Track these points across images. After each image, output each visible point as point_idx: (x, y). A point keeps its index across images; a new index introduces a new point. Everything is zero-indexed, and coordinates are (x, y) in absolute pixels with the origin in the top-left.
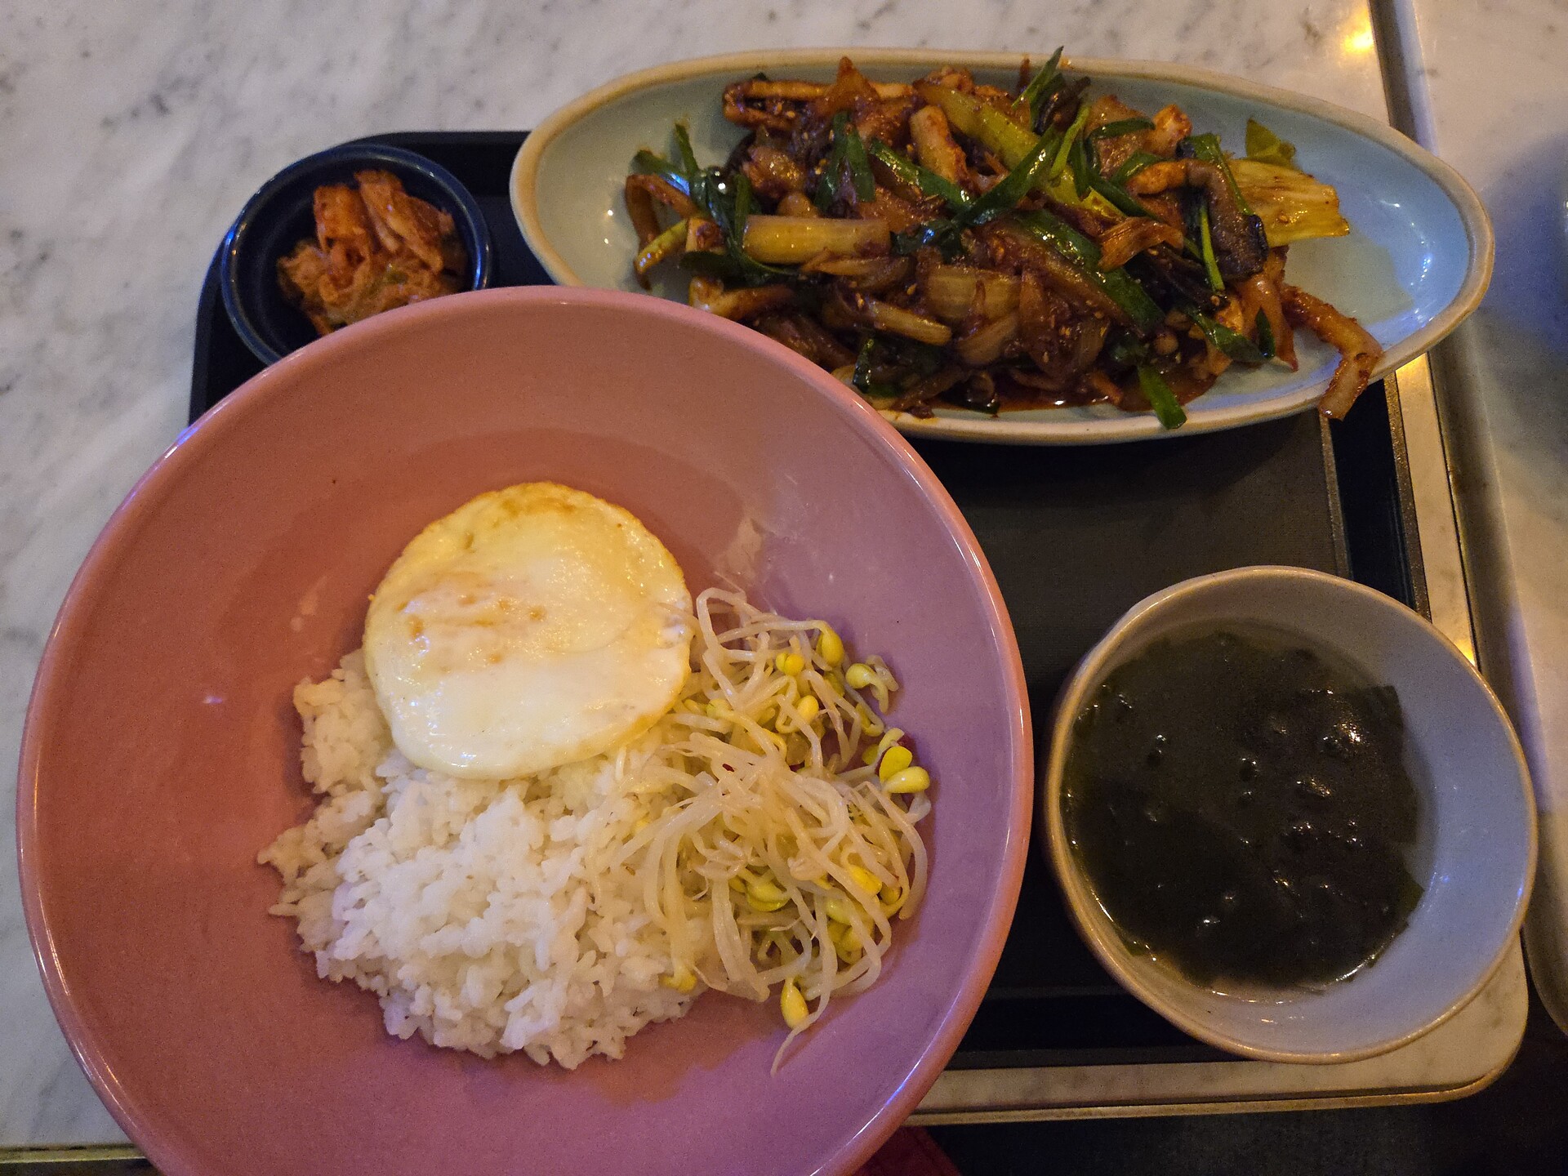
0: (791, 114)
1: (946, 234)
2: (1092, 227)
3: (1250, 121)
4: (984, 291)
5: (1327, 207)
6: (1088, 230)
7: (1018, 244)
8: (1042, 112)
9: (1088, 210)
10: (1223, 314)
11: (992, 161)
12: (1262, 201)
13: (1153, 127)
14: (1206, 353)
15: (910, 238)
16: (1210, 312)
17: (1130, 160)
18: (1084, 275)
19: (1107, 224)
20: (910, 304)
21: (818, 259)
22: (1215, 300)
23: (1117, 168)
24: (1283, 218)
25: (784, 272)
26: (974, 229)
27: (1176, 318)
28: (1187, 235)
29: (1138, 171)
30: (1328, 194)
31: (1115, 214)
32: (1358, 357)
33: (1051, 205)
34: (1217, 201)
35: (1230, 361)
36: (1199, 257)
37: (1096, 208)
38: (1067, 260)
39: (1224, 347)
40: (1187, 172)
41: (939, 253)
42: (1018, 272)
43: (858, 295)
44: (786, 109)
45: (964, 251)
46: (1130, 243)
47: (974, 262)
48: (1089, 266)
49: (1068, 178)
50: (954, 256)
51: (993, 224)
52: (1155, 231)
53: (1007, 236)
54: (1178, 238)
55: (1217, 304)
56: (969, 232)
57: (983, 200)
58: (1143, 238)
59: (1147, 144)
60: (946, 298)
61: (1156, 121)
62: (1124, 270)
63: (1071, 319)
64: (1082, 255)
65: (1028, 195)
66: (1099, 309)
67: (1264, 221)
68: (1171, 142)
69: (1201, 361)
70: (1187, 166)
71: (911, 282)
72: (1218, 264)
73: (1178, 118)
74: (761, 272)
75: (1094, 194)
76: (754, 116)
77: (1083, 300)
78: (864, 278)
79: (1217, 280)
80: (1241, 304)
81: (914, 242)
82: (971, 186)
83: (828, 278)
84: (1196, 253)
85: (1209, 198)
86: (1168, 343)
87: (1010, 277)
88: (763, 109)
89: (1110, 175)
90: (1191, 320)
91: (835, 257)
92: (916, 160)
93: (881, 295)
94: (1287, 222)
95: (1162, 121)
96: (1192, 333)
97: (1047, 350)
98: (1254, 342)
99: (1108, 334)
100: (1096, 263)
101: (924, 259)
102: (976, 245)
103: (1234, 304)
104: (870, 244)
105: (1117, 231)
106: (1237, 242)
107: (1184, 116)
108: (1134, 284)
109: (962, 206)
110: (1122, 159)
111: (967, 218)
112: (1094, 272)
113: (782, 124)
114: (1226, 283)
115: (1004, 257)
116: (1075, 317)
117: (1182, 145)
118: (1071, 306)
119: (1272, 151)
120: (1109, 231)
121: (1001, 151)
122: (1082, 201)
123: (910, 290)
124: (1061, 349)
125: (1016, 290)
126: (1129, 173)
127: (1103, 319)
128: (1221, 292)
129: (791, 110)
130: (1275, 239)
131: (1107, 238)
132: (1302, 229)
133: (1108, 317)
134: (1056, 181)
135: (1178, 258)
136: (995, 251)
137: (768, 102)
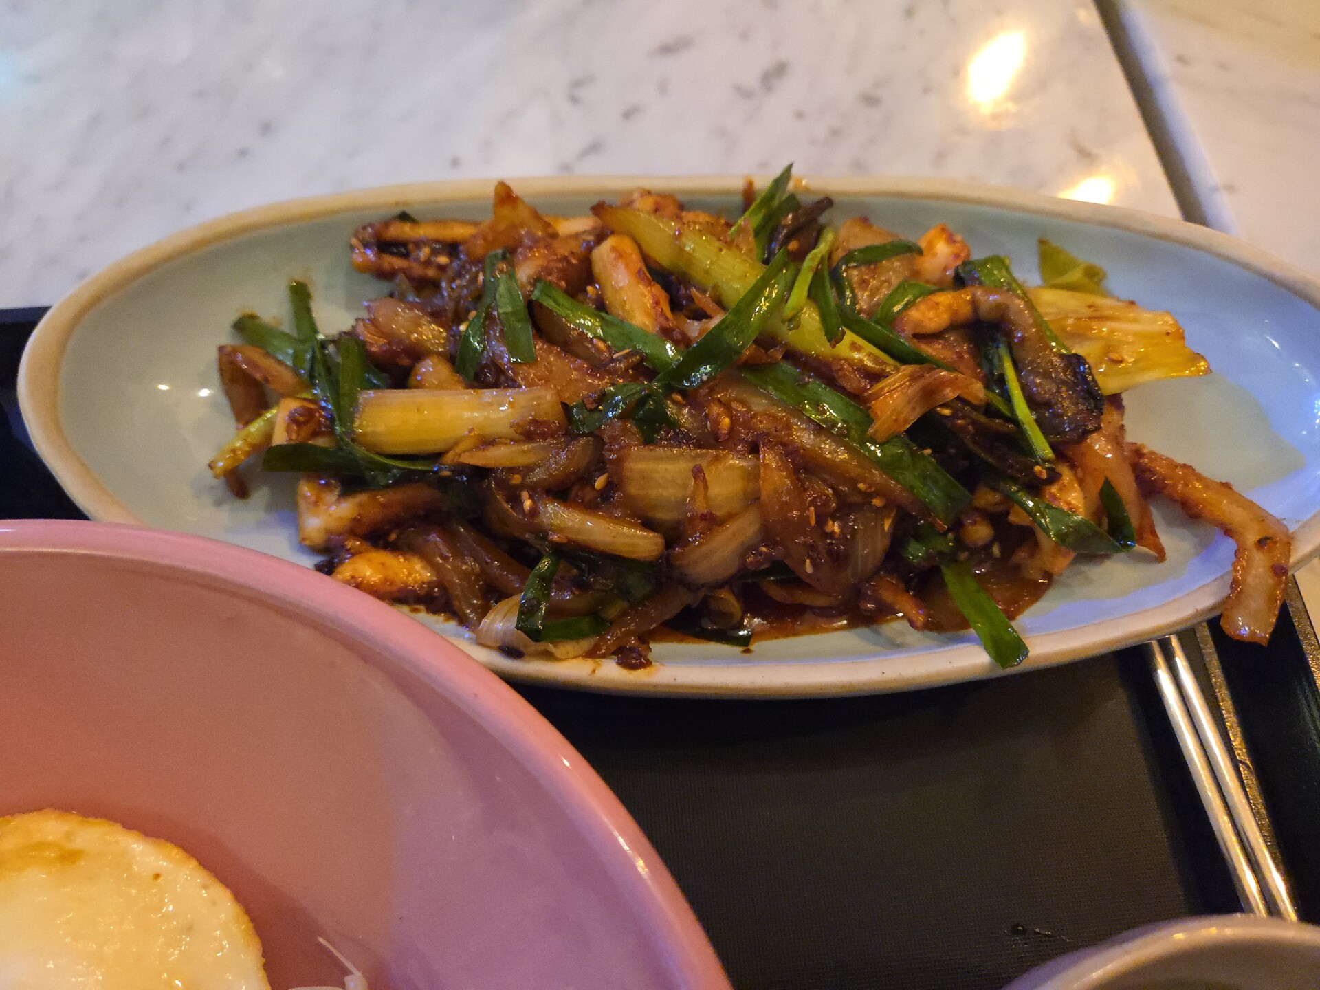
0: (443, 260)
1: (642, 402)
2: (854, 382)
3: (1042, 242)
4: (705, 481)
5: (1168, 340)
6: (848, 386)
7: (749, 410)
8: (771, 239)
9: (846, 360)
10: (1054, 489)
11: (703, 300)
12: (1080, 335)
13: (920, 252)
14: (1036, 545)
15: (591, 411)
16: (1035, 487)
17: (896, 291)
18: (849, 449)
19: (875, 377)
20: (600, 503)
21: (462, 446)
22: (1041, 472)
23: (878, 304)
24: (1115, 356)
25: (419, 467)
26: (683, 393)
27: (987, 498)
28: (988, 387)
29: (908, 306)
30: (1166, 323)
31: (884, 363)
32: (1261, 543)
33: (792, 356)
34: (1023, 339)
35: (1073, 555)
36: (1009, 414)
37: (856, 355)
38: (821, 430)
39: (1062, 537)
40: (974, 303)
41: (635, 429)
42: (754, 449)
43: (525, 494)
44: (435, 252)
45: (673, 424)
46: (909, 402)
47: (690, 438)
48: (856, 437)
49: (811, 318)
50: (658, 433)
51: (712, 384)
52: (943, 383)
53: (736, 400)
54: (978, 391)
55: (1044, 476)
56: (678, 398)
57: (696, 354)
58: (929, 393)
59: (916, 274)
60: (653, 493)
61: (923, 244)
62: (907, 441)
63: (838, 510)
64: (844, 421)
65: (756, 342)
66: (877, 494)
67: (1091, 360)
68: (945, 269)
69: (1032, 556)
70: (974, 296)
71: (602, 471)
72: (1037, 421)
73: (951, 240)
74: (386, 469)
75: (849, 337)
76: (391, 264)
77: (852, 482)
78: (530, 469)
79: (1041, 445)
80: (1075, 475)
81: (596, 416)
82: (677, 334)
83: (481, 473)
84: (1003, 408)
85: (1009, 334)
86: (981, 532)
87: (743, 457)
88: (406, 256)
89: (870, 313)
90: (1009, 499)
91: (487, 442)
92: (601, 306)
93: (561, 491)
94: (1121, 362)
95: (931, 245)
96: (1013, 518)
97: (809, 557)
98: (1100, 525)
99: (896, 526)
100: (864, 431)
101: (614, 439)
102: (691, 415)
103: (1067, 476)
104: (535, 422)
105: (890, 385)
106: (1059, 391)
107: (958, 237)
108: (923, 456)
109: (666, 363)
110: (885, 291)
111: (674, 378)
112: (863, 445)
113: (431, 273)
114: (1054, 447)
115: (732, 429)
116: (844, 508)
117: (960, 271)
118: (836, 492)
119: (1076, 275)
120: (880, 385)
121: (716, 287)
122: (834, 346)
123: (600, 483)
124: (830, 552)
125: (753, 475)
126: (897, 308)
127: (885, 507)
128: (1049, 461)
129: (444, 255)
130: (1108, 384)
131: (876, 396)
132: (1144, 369)
133: (892, 504)
134: (794, 321)
135: (982, 419)
136: (717, 423)
137: (411, 246)
